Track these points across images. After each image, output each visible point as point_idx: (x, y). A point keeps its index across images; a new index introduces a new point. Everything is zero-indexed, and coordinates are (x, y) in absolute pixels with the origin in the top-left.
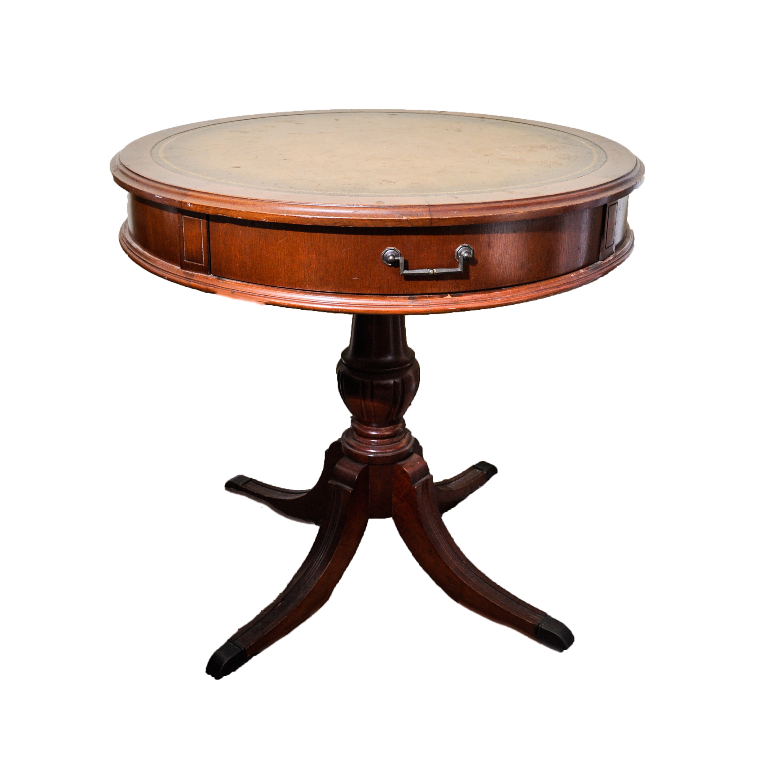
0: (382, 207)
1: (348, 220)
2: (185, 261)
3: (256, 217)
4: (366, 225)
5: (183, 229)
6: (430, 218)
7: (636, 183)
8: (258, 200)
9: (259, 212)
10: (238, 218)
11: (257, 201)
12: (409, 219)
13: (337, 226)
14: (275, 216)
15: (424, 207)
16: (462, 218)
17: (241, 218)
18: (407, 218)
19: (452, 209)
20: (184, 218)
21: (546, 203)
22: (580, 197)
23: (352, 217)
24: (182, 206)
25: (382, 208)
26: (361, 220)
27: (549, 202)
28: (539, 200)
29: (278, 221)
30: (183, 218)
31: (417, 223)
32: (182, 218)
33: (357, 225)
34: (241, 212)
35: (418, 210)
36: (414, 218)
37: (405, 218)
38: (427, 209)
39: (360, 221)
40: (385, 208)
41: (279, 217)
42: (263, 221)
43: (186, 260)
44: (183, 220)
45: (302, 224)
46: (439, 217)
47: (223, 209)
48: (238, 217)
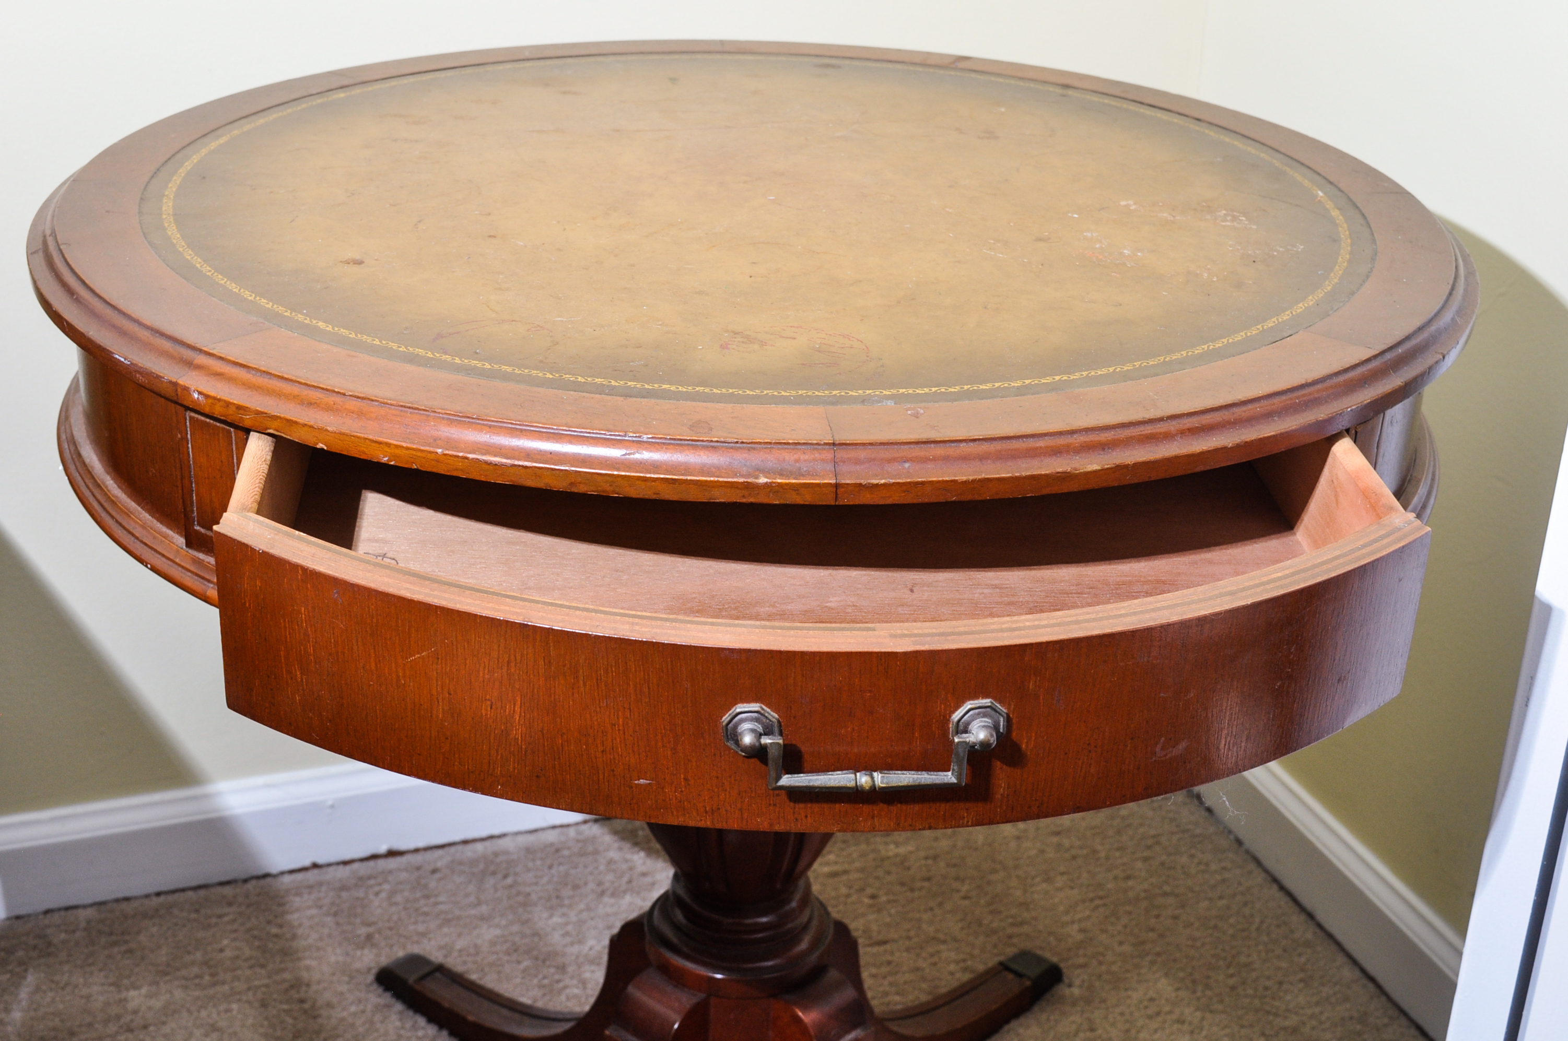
0: (704, 443)
1: (608, 478)
2: (197, 528)
3: (365, 449)
4: (658, 494)
5: (190, 445)
6: (833, 481)
7: (1441, 357)
8: (372, 400)
9: (371, 437)
10: (318, 447)
11: (369, 402)
12: (775, 483)
13: (576, 491)
14: (414, 453)
15: (820, 447)
16: (923, 483)
17: (325, 448)
18: (769, 481)
19: (898, 455)
20: (191, 418)
21: (1168, 437)
22: (1268, 416)
23: (618, 470)
24: (177, 395)
25: (704, 447)
26: (643, 481)
27: (1176, 435)
28: (1148, 430)
29: (421, 466)
30: (188, 418)
31: (797, 494)
32: (186, 419)
33: (633, 493)
34: (325, 433)
35: (802, 457)
36: (787, 481)
37: (763, 480)
38: (828, 455)
39: (640, 482)
40: (712, 447)
41: (423, 455)
42: (383, 461)
43: (199, 524)
44: (188, 424)
45: (483, 479)
46: (858, 481)
47: (279, 418)
48: (317, 444)
